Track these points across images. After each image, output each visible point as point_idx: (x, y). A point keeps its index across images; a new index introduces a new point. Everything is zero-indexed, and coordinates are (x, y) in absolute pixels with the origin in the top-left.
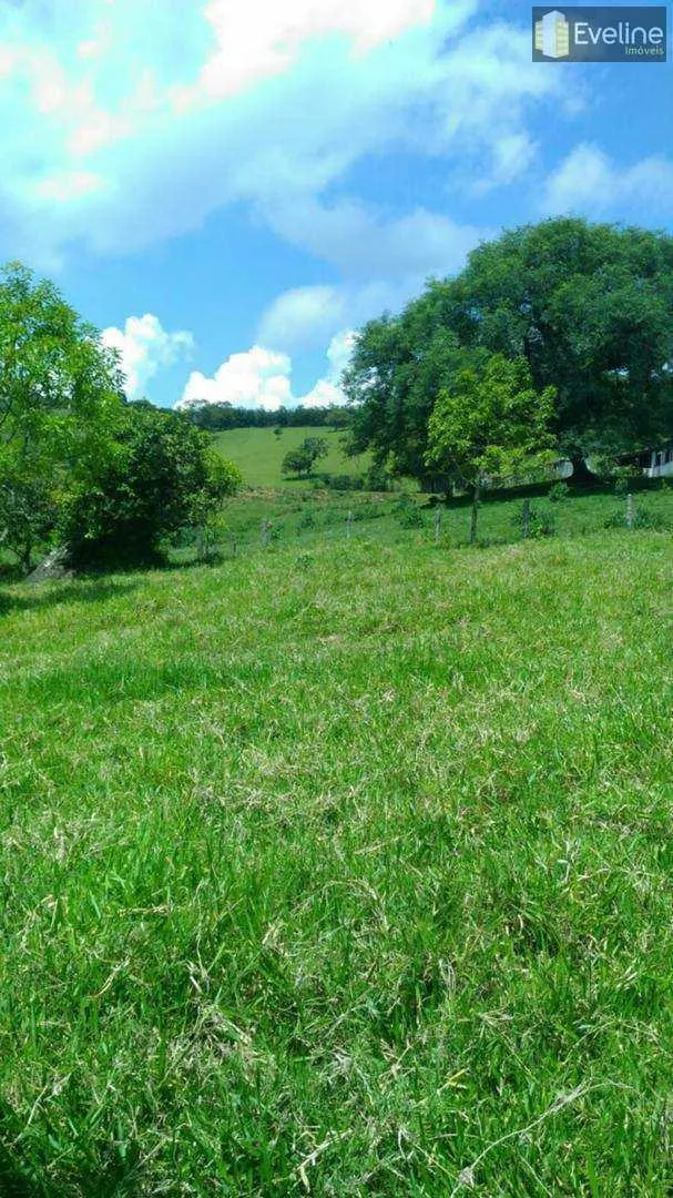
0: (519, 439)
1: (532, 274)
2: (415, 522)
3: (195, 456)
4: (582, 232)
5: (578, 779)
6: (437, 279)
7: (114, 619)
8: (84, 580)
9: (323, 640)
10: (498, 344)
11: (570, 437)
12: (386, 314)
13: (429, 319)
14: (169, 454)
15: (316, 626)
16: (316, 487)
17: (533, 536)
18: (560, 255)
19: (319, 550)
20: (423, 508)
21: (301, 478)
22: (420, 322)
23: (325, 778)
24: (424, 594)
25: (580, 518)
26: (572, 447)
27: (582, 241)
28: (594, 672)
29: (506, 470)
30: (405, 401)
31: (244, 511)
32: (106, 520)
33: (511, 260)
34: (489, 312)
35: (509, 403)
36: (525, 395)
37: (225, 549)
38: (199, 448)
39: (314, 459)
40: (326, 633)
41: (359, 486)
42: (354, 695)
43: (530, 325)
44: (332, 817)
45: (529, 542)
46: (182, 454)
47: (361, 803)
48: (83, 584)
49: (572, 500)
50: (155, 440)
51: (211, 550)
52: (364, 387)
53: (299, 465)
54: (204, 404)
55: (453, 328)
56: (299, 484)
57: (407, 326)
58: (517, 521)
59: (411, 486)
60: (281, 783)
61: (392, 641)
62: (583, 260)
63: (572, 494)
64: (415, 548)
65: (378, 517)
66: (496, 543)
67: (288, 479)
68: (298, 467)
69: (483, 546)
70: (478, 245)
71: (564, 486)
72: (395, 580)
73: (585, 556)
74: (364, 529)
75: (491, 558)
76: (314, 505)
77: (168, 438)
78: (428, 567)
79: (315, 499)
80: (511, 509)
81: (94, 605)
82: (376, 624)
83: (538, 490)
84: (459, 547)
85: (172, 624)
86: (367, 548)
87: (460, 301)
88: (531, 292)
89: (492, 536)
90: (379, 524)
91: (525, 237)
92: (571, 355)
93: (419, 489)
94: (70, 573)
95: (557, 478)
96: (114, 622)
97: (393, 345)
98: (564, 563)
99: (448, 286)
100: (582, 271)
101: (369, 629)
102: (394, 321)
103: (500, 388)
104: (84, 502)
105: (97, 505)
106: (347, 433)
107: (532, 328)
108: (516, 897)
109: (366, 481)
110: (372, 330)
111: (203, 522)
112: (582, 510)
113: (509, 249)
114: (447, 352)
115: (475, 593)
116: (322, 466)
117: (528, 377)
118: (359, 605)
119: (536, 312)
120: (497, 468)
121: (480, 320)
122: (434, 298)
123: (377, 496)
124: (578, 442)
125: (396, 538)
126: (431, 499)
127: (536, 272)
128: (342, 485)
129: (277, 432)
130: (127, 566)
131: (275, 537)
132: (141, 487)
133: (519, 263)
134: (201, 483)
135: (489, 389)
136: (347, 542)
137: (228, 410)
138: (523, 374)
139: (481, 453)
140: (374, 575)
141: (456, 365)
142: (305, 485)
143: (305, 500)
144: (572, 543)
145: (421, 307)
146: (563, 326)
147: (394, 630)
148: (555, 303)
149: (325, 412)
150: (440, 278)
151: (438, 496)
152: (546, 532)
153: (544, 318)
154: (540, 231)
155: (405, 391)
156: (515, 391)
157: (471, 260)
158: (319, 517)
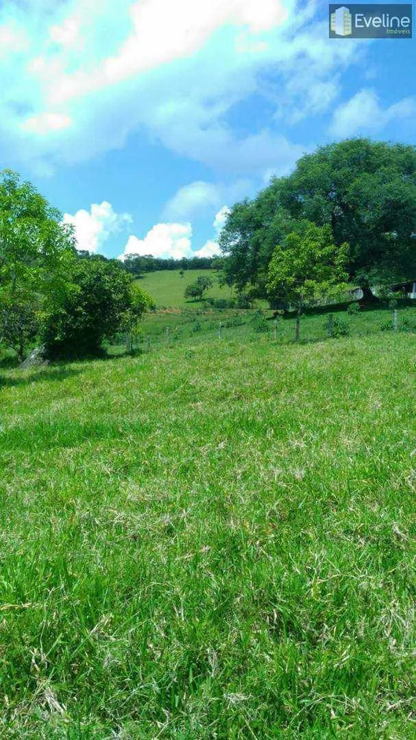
0: (326, 276)
1: (336, 173)
2: (262, 329)
3: (123, 289)
4: (368, 147)
5: (336, 503)
6: (277, 178)
7: (66, 392)
8: (55, 366)
9: (193, 405)
10: (316, 217)
11: (361, 274)
12: (247, 198)
13: (273, 203)
14: (107, 288)
15: (189, 396)
16: (205, 307)
17: (334, 336)
18: (354, 161)
19: (201, 346)
20: (269, 319)
21: (197, 301)
22: (267, 204)
23: (169, 503)
24: (260, 375)
25: (366, 324)
26: (362, 280)
27: (367, 151)
28: (359, 427)
29: (317, 295)
30: (258, 253)
31: (160, 322)
32: (68, 329)
33: (323, 165)
34: (310, 197)
35: (319, 253)
36: (329, 249)
37: (143, 347)
38: (126, 283)
39: (204, 289)
40: (195, 401)
41: (232, 306)
42: (202, 443)
43: (335, 205)
44: (170, 531)
45: (332, 340)
46: (115, 288)
47: (190, 521)
48: (54, 368)
49: (363, 314)
50: (98, 279)
51: (134, 347)
52: (232, 244)
53: (195, 293)
54: (136, 257)
55: (287, 208)
56: (194, 305)
57: (259, 206)
58: (327, 326)
59: (264, 305)
60: (141, 507)
61: (236, 406)
62: (368, 164)
63: (362, 309)
64: (261, 345)
65: (241, 325)
66: (311, 341)
67: (189, 302)
68: (194, 295)
69: (304, 343)
70: (303, 155)
71: (357, 304)
72: (245, 365)
73: (366, 349)
74: (232, 333)
75: (307, 350)
76: (204, 317)
77: (106, 277)
78: (266, 357)
79: (204, 314)
80: (322, 319)
81: (54, 383)
82: (227, 394)
83: (342, 307)
84: (288, 344)
85: (100, 395)
86: (231, 345)
87: (292, 190)
88: (336, 184)
89: (310, 336)
90: (243, 329)
91: (332, 151)
92: (361, 224)
93: (268, 307)
94: (47, 361)
95: (354, 299)
96: (66, 393)
97: (250, 219)
98: (352, 354)
99: (284, 182)
100: (367, 171)
101: (223, 398)
102: (251, 203)
103: (313, 245)
104: (55, 318)
105: (63, 320)
106: (222, 273)
107: (337, 207)
108: (273, 596)
109: (236, 302)
110: (238, 210)
111: (129, 330)
112: (368, 319)
113: (322, 158)
114: (284, 222)
115: (291, 374)
116: (209, 293)
117: (331, 237)
118: (217, 383)
119: (339, 196)
120: (311, 294)
121: (304, 202)
122: (275, 189)
123: (243, 312)
124: (367, 277)
125: (250, 338)
126: (274, 314)
127: (338, 172)
128: (221, 305)
129: (181, 273)
130: (80, 358)
131: (176, 338)
132: (90, 308)
133: (327, 166)
134: (128, 305)
135: (306, 245)
136: (220, 341)
137: (151, 260)
138: (328, 235)
139: (300, 284)
140: (231, 362)
141: (289, 231)
142: (199, 305)
143: (198, 314)
144: (359, 341)
145: (267, 195)
146: (356, 205)
147: (239, 398)
148: (351, 191)
149: (211, 261)
150: (279, 176)
151: (279, 311)
152: (344, 334)
153: (344, 200)
154: (341, 146)
155: (257, 246)
156: (323, 246)
157: (298, 166)
158: (205, 325)
